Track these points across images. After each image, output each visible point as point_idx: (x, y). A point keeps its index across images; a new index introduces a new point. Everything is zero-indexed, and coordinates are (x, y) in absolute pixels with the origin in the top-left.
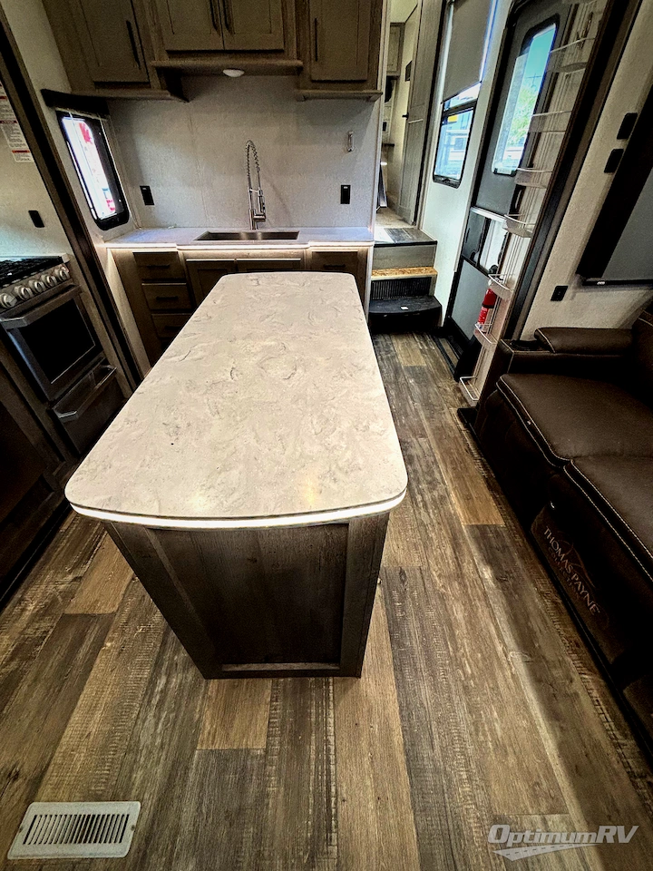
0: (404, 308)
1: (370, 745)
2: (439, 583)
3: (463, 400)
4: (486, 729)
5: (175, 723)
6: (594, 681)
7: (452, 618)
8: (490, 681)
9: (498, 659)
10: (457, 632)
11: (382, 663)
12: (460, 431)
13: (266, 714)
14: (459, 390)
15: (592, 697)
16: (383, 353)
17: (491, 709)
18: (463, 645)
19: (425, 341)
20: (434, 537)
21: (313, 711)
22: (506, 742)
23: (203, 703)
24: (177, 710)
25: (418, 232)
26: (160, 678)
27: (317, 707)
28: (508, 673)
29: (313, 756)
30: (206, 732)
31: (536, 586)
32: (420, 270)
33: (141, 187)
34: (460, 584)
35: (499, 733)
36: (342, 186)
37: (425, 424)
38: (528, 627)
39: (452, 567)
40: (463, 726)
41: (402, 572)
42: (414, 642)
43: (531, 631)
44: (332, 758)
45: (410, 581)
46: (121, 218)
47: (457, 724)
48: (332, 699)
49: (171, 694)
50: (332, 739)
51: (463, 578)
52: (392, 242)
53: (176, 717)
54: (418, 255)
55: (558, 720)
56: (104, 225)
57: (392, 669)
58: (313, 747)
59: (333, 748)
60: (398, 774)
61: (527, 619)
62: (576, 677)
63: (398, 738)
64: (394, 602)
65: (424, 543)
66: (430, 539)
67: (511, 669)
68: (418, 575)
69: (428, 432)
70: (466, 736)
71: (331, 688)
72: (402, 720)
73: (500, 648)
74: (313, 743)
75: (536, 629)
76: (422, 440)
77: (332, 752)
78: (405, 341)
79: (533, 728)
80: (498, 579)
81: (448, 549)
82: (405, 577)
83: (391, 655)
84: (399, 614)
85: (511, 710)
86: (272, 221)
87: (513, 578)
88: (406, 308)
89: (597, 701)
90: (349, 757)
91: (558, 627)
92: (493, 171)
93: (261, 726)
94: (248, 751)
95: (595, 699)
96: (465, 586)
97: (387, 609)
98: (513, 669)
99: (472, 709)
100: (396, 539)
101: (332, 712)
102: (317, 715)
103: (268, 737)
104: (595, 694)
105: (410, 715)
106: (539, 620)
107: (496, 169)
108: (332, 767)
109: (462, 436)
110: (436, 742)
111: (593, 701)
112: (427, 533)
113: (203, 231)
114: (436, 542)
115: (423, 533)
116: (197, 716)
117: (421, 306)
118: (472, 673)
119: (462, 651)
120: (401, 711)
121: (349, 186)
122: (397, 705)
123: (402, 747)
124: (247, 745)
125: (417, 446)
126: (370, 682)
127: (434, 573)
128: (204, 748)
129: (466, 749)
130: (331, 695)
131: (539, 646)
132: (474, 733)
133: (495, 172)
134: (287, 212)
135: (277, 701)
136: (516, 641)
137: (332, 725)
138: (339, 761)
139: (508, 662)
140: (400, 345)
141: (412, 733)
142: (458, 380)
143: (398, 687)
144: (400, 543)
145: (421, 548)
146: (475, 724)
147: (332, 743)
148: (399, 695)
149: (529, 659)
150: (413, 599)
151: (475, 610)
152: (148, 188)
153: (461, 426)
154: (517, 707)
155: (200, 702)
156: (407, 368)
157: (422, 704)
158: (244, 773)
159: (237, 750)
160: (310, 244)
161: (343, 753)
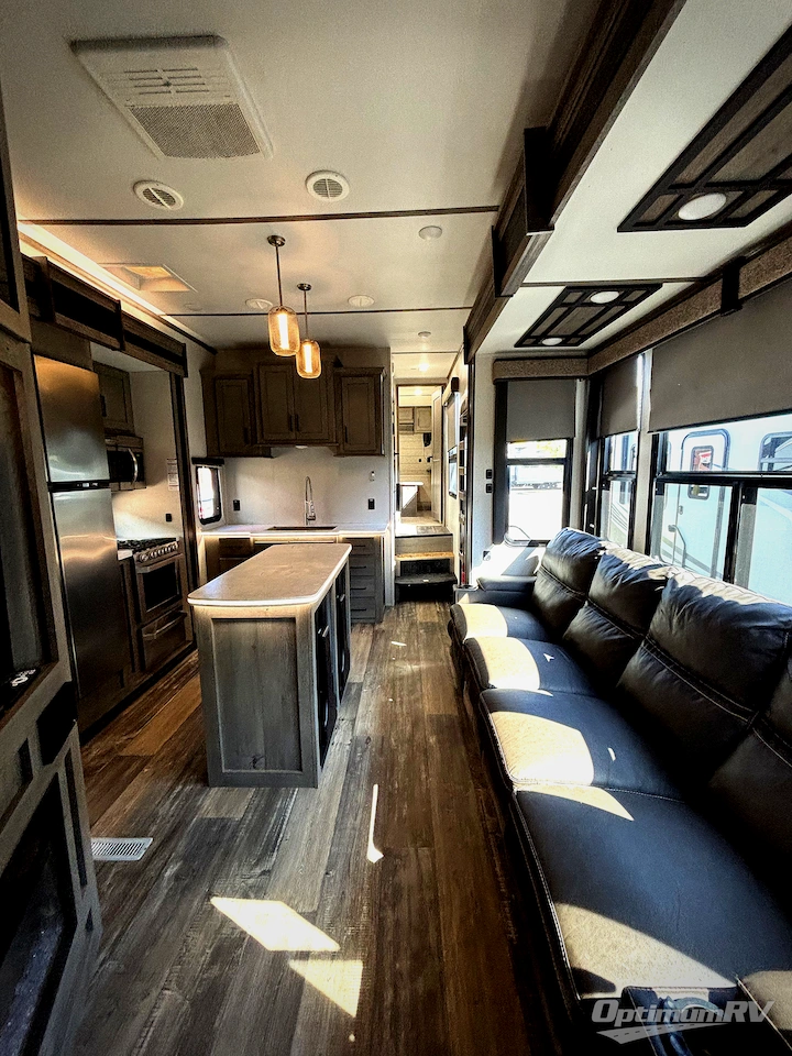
0: (425, 581)
1: (313, 818)
2: (394, 743)
5: (183, 806)
8: (409, 791)
9: (421, 781)
10: (396, 768)
11: (336, 781)
13: (247, 803)
16: (405, 613)
17: (404, 803)
18: (398, 774)
19: (443, 606)
20: (401, 721)
21: (280, 802)
22: (407, 818)
23: (205, 798)
24: (187, 800)
25: (443, 527)
26: (178, 786)
28: (424, 788)
30: (204, 810)
32: (440, 554)
33: (234, 500)
34: (409, 745)
35: (404, 813)
36: (369, 499)
41: (369, 739)
42: (363, 772)
45: (373, 743)
46: (216, 518)
49: (184, 793)
50: (288, 815)
51: (413, 742)
52: (416, 534)
53: (185, 803)
54: (439, 543)
56: (204, 522)
57: (342, 785)
58: (274, 818)
59: (287, 819)
60: (327, 829)
63: (333, 815)
64: (358, 753)
66: (397, 721)
68: (380, 740)
71: (296, 792)
73: (424, 776)
74: (275, 816)
78: (427, 606)
81: (408, 727)
82: (370, 741)
83: (344, 778)
84: (358, 759)
85: (418, 804)
86: (321, 520)
88: (427, 580)
90: (298, 823)
93: (243, 806)
94: (229, 819)
96: (413, 746)
97: (350, 757)
100: (372, 721)
103: (245, 813)
105: (346, 805)
110: (359, 817)
112: (396, 718)
113: (272, 526)
114: (401, 723)
115: (393, 718)
116: (200, 803)
117: (438, 579)
118: (398, 787)
119: (396, 777)
120: (340, 803)
121: (374, 499)
123: (335, 818)
124: (230, 816)
126: (323, 791)
127: (392, 739)
128: (200, 817)
130: (295, 795)
135: (256, 798)
137: (290, 809)
138: (290, 824)
140: (422, 608)
141: (343, 813)
143: (343, 793)
144: (374, 724)
145: (388, 726)
148: (342, 797)
150: (371, 752)
151: (414, 758)
152: (238, 501)
154: (423, 803)
155: (203, 797)
156: (421, 623)
158: (223, 828)
159: (223, 819)
160: (340, 532)
161: (294, 819)
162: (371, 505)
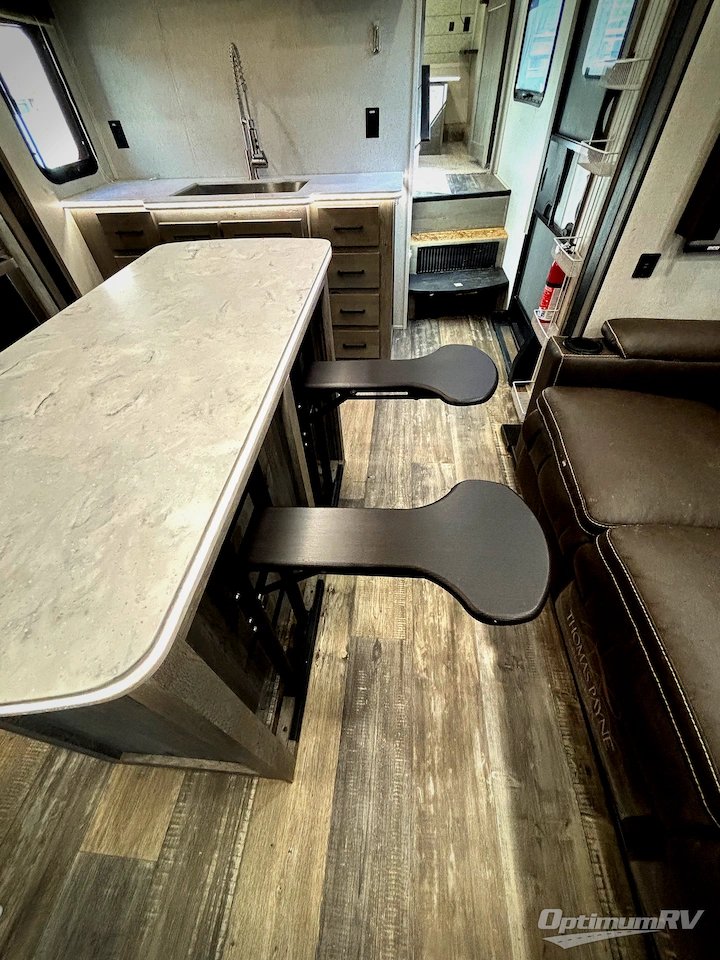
0: (457, 285)
1: (282, 876)
2: (421, 663)
3: (513, 412)
4: (436, 876)
5: (63, 813)
6: (599, 827)
7: (427, 715)
8: (456, 809)
9: (474, 778)
10: (429, 735)
11: (323, 766)
12: (499, 455)
13: (168, 818)
14: (511, 398)
15: (590, 850)
16: (424, 345)
17: (448, 849)
18: (432, 754)
19: (482, 329)
20: (430, 601)
21: (224, 820)
22: (457, 898)
23: (99, 794)
24: (69, 798)
25: (490, 177)
26: (60, 754)
27: (230, 815)
28: (483, 802)
29: (209, 881)
30: (94, 830)
31: (550, 681)
32: (485, 233)
33: (110, 123)
34: (448, 668)
35: (451, 883)
36: (368, 110)
37: (456, 444)
38: (526, 739)
39: (444, 644)
40: (406, 866)
41: (377, 646)
42: (370, 743)
43: (530, 746)
44: (232, 886)
45: (385, 659)
46: (87, 166)
47: (399, 864)
48: (250, 807)
49: (67, 776)
50: (237, 861)
51: (454, 662)
52: (448, 192)
53: (67, 805)
55: (535, 876)
56: (58, 176)
57: (334, 775)
58: (213, 868)
59: (235, 873)
61: (527, 726)
62: (576, 819)
63: (319, 872)
64: (359, 685)
65: (415, 608)
66: (424, 603)
67: (488, 795)
68: (397, 651)
69: (457, 455)
70: (407, 882)
71: (253, 792)
72: (330, 848)
73: (479, 764)
74: (214, 863)
75: (536, 742)
76: (446, 467)
77: (234, 879)
78: (456, 328)
79: (497, 886)
80: (502, 666)
81: (444, 619)
82: (380, 652)
83: (336, 757)
84: (360, 703)
85: (474, 854)
86: (278, 167)
87: (522, 667)
88: (460, 285)
89: (598, 856)
90: (254, 889)
91: (567, 742)
92: (584, 73)
93: (159, 832)
94: (136, 862)
95: (594, 853)
96: (455, 672)
97: (346, 695)
98: (491, 796)
99: (423, 846)
100: (381, 601)
101: (246, 824)
102: (228, 825)
103: (164, 846)
104: (596, 846)
105: (341, 843)
106: (543, 732)
107: (588, 70)
108: (230, 898)
109: (500, 461)
110: (366, 885)
111: (591, 857)
112: (421, 595)
113: (189, 183)
114: (430, 609)
115: (417, 595)
116: (89, 808)
117: (480, 281)
118: (435, 796)
119: (429, 762)
120: (331, 835)
121: (377, 110)
122: (328, 825)
123: (321, 883)
124: (136, 853)
125: (437, 472)
126: (303, 791)
127: (418, 650)
128: (88, 850)
129: (403, 900)
130: (251, 802)
131: (535, 767)
132: (417, 879)
133: (587, 75)
134: (295, 153)
135: (184, 801)
136: (505, 757)
137: (242, 842)
138: (240, 892)
139: (487, 785)
140: (449, 334)
141: (337, 867)
142: (511, 385)
143: (335, 801)
144: (384, 606)
145: (409, 615)
146: (422, 867)
147: (237, 866)
148: (333, 814)
149: (516, 784)
150: (383, 683)
151: (459, 707)
152: (118, 123)
153: (502, 450)
154: (484, 851)
155: (96, 792)
157: (360, 829)
158: (124, 889)
159: (124, 859)
160: (313, 197)
161: (247, 882)
162: (372, 128)
